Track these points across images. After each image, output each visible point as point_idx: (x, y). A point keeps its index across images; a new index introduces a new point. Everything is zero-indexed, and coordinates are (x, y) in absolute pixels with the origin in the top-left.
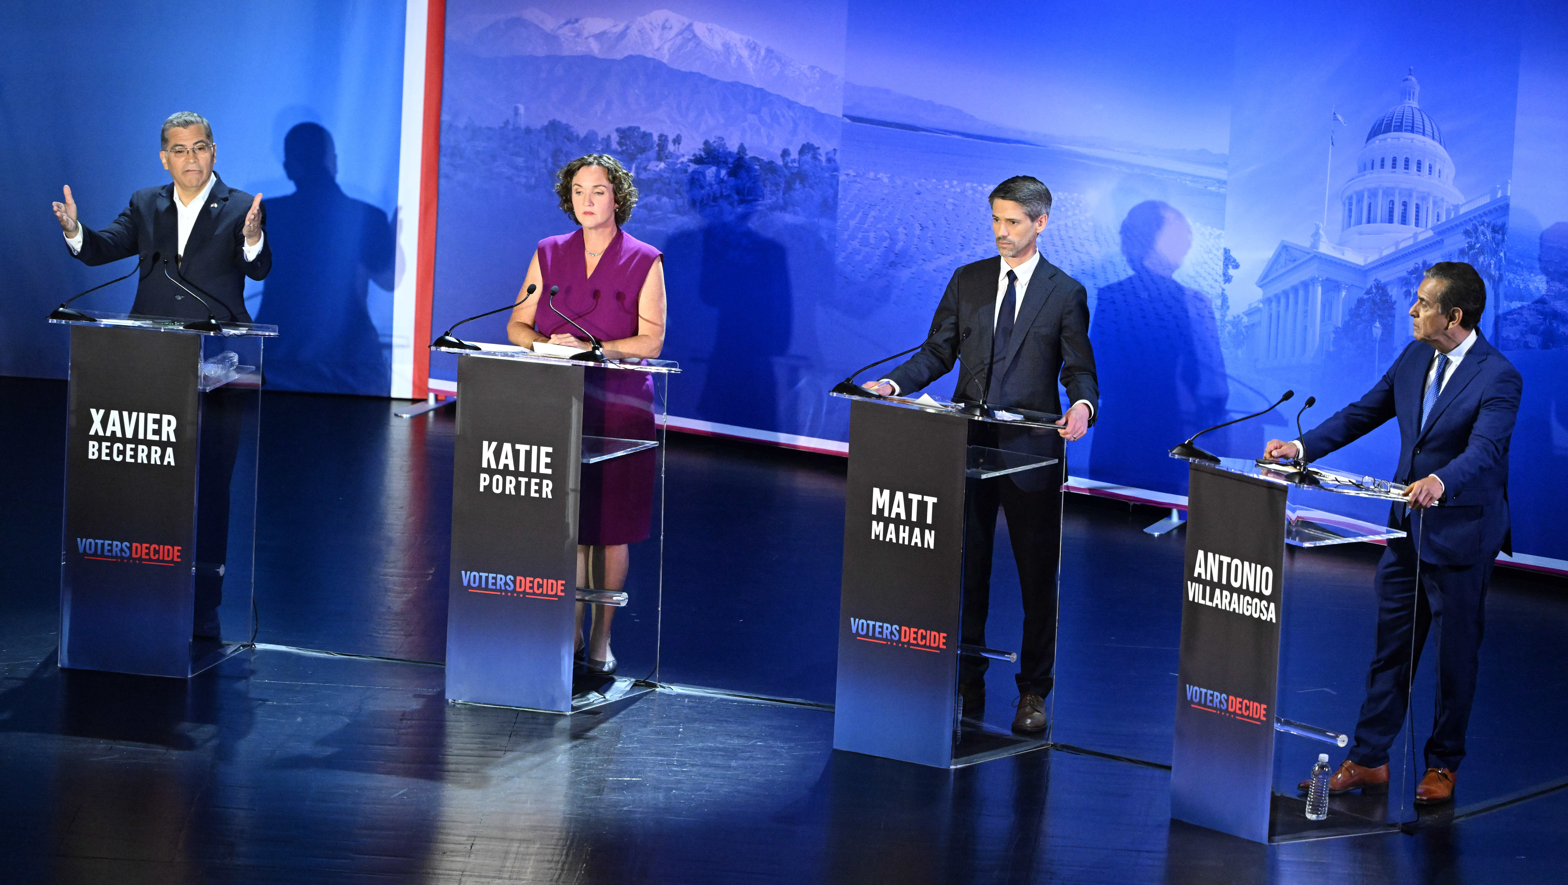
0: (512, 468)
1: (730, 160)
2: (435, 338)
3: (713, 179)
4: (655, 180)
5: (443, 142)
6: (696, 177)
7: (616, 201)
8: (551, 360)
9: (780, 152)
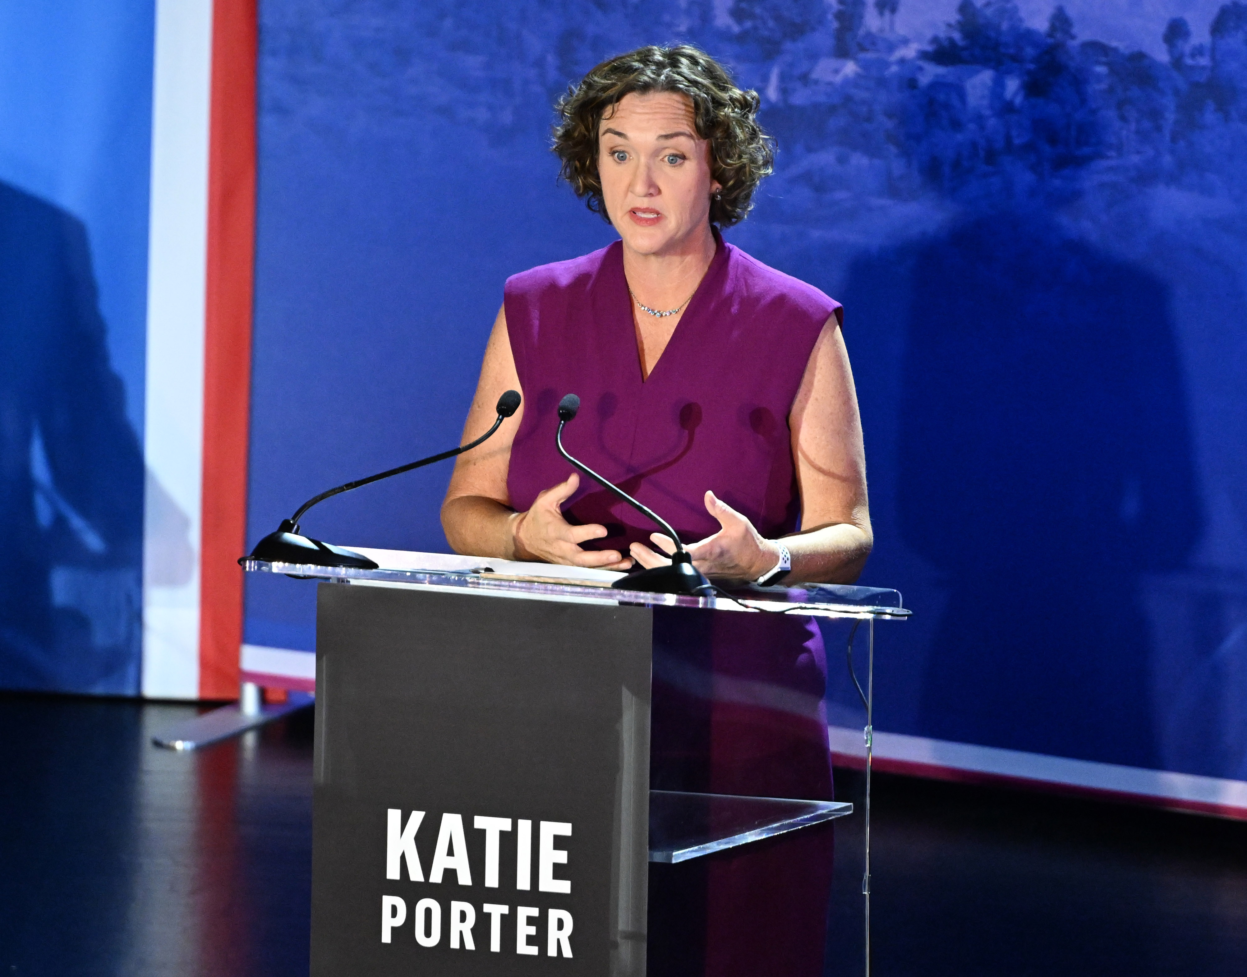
0: (465, 878)
1: (1030, 51)
2: (256, 538)
3: (985, 102)
4: (832, 109)
5: (267, 19)
6: (942, 97)
7: (716, 175)
8: (563, 592)
9: (1161, 29)
